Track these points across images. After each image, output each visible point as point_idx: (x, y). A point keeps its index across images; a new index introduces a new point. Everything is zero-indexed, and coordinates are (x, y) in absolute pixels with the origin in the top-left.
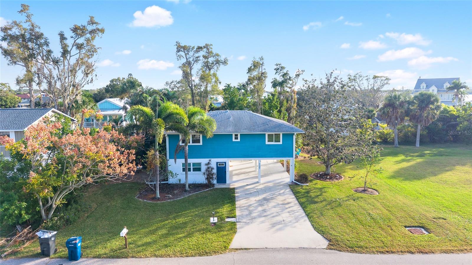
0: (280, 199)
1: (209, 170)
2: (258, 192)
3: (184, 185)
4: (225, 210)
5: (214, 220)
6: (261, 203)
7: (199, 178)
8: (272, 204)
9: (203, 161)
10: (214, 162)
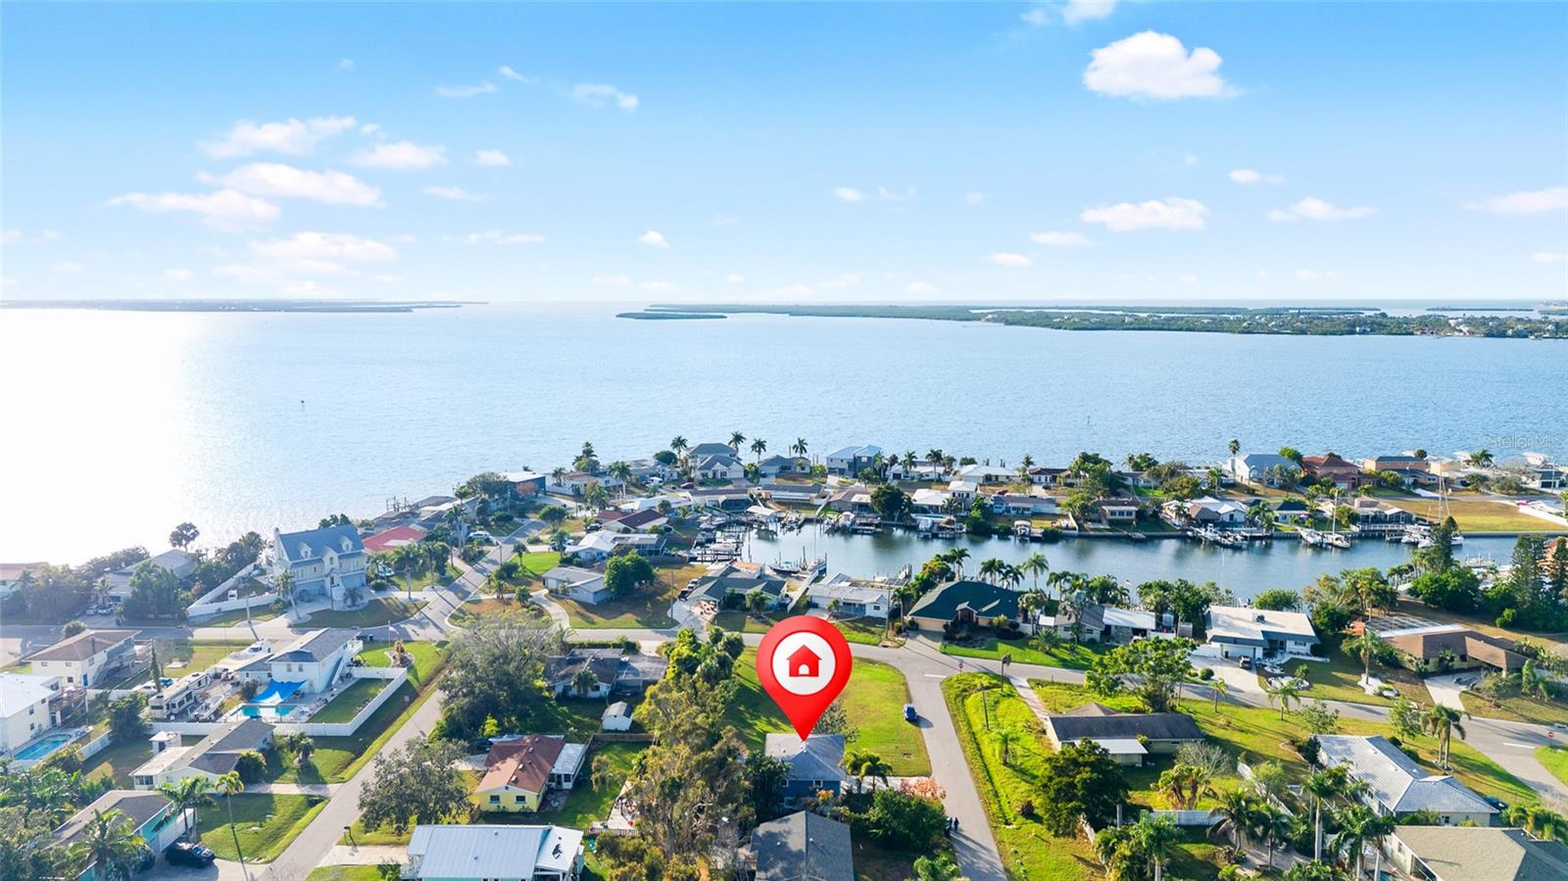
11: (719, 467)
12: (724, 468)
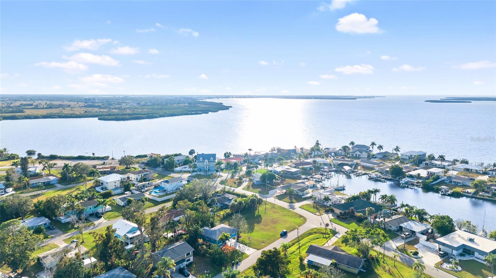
11: (358, 153)
12: (360, 153)
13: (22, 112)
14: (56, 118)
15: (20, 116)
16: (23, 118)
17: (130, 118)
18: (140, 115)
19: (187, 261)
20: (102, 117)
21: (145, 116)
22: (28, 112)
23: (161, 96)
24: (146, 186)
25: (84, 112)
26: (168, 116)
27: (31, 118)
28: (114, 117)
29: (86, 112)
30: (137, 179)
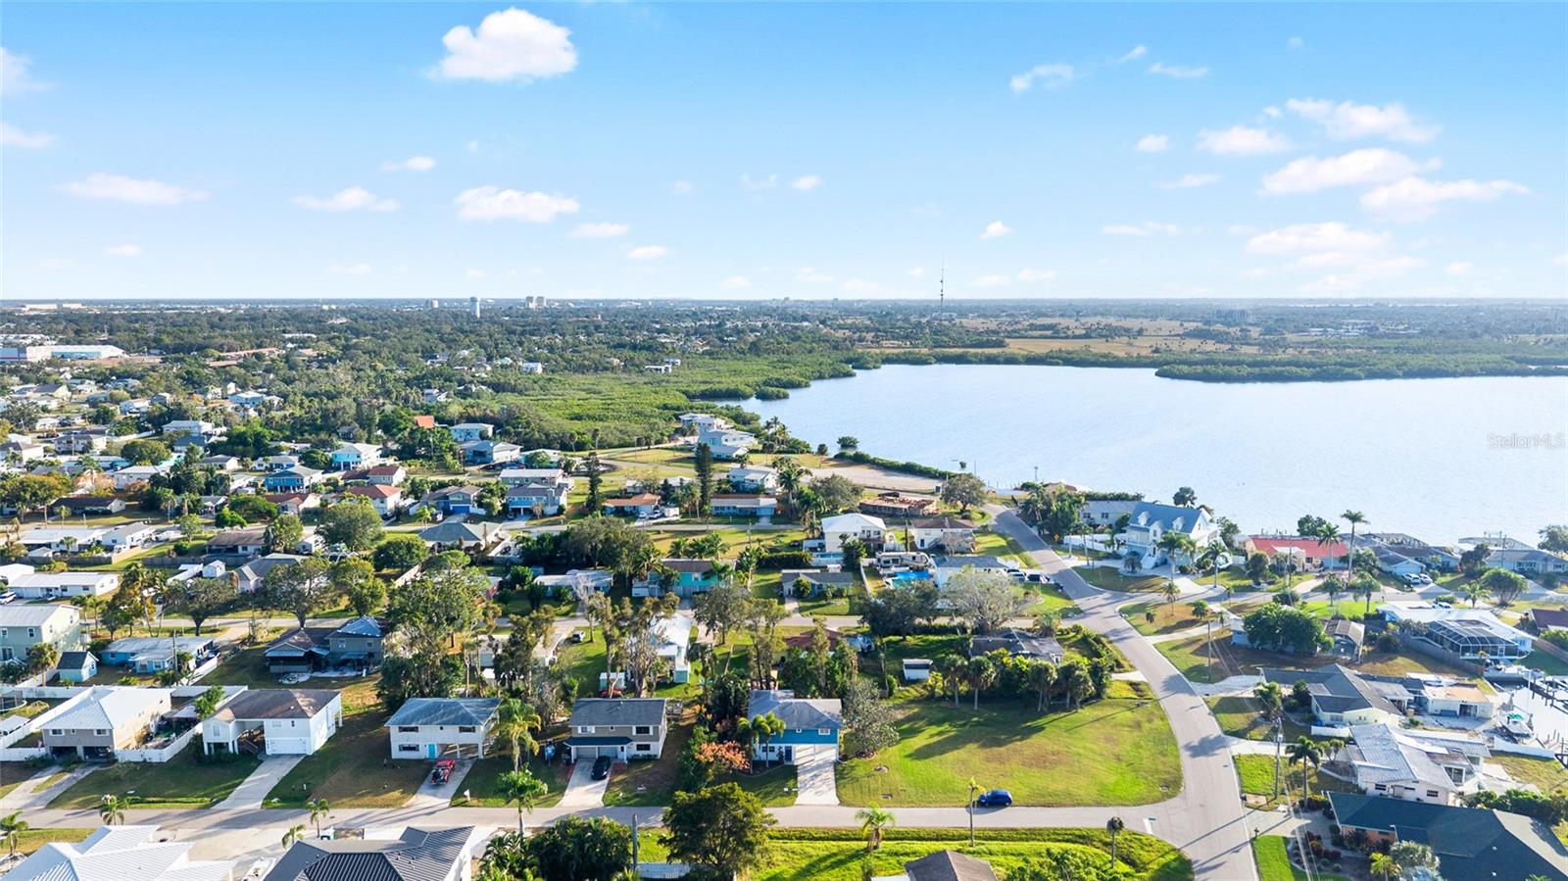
0: (824, 776)
1: (780, 753)
2: (812, 770)
3: (764, 762)
4: (791, 783)
5: (786, 789)
6: (812, 778)
7: (773, 756)
8: (819, 779)
9: (777, 746)
10: (783, 745)
13: (1000, 344)
14: (1057, 364)
15: (976, 355)
16: (981, 362)
17: (1249, 374)
18: (1294, 369)
19: (640, 747)
20: (1169, 368)
21: (1307, 372)
22: (1014, 347)
23: (1524, 302)
24: (905, 562)
25: (1150, 350)
26: (1410, 374)
27: (998, 363)
28: (1199, 369)
29: (1157, 351)
30: (922, 541)
